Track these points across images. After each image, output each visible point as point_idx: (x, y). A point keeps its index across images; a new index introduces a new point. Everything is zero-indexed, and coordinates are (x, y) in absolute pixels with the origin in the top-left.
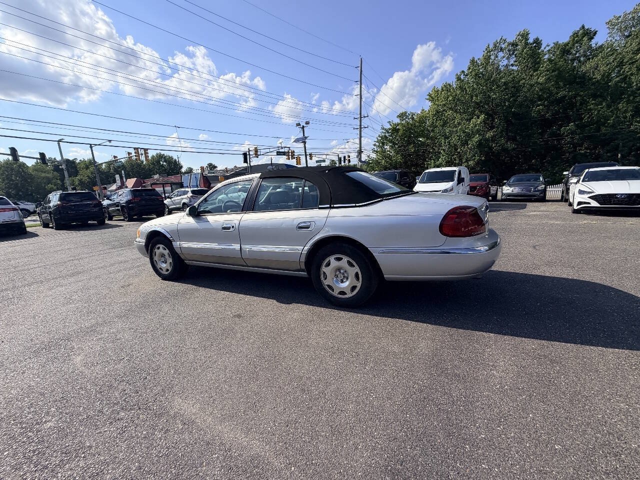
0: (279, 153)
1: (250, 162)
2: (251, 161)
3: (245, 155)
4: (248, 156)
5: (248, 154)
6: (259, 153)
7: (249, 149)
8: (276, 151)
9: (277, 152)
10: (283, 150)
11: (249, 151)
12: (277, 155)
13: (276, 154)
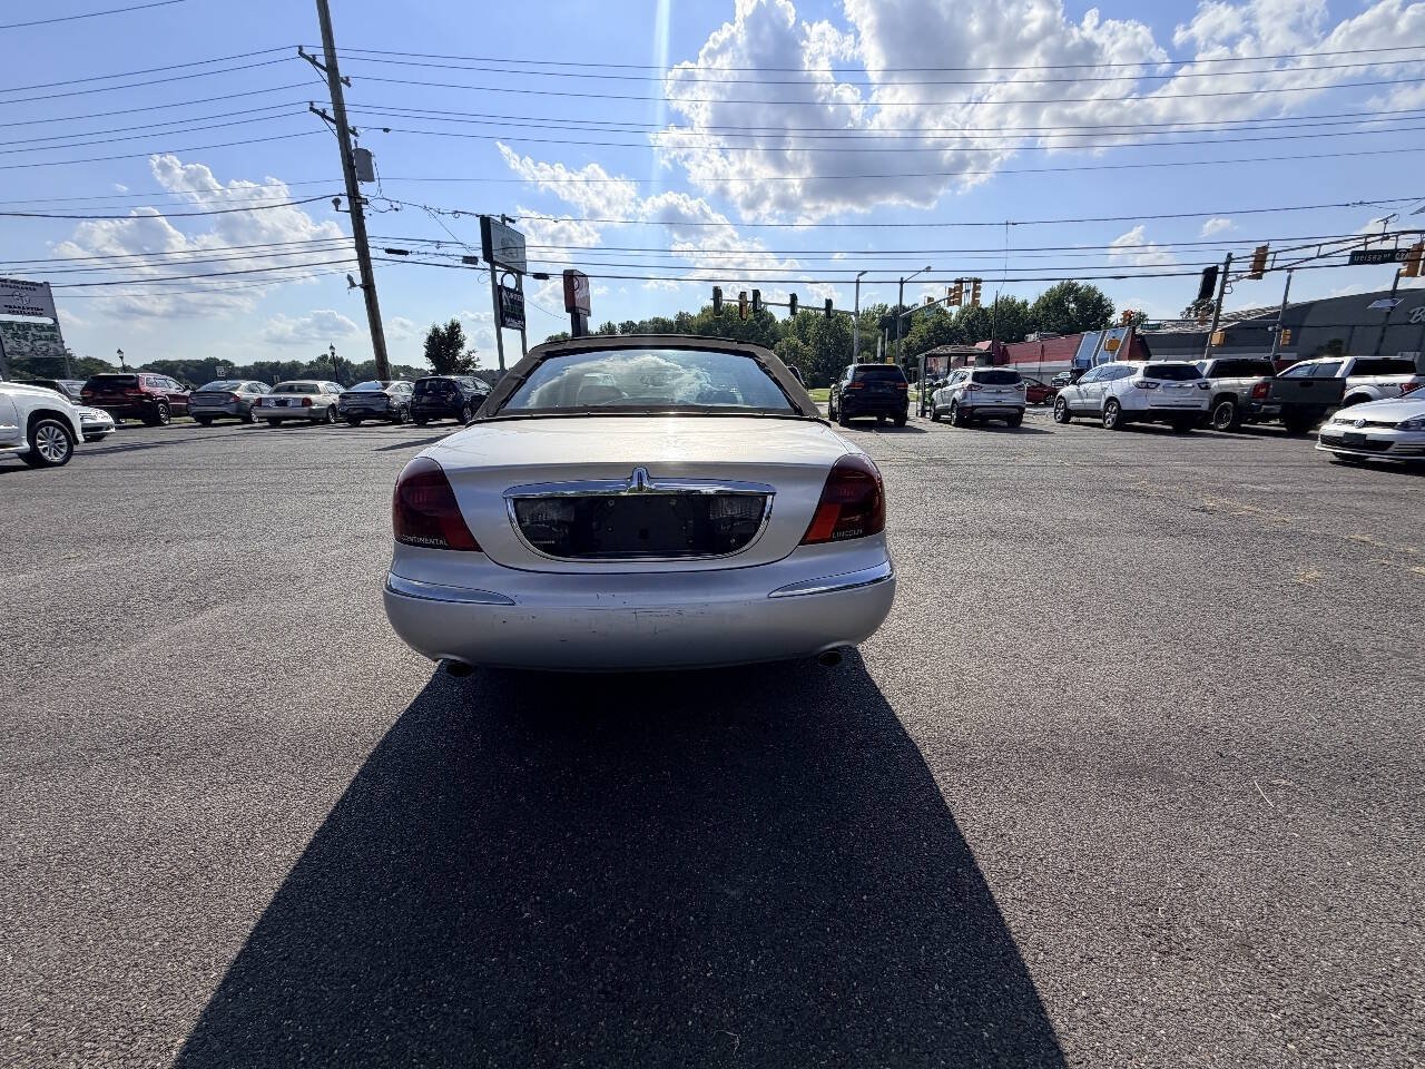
0: (1359, 258)
1: (1222, 293)
2: (1227, 290)
3: (1210, 275)
4: (1219, 278)
5: (1221, 268)
6: (1268, 266)
7: (1229, 255)
8: (1349, 252)
9: (1354, 254)
10: (1388, 245)
11: (1230, 259)
12: (1352, 262)
13: (1347, 259)
